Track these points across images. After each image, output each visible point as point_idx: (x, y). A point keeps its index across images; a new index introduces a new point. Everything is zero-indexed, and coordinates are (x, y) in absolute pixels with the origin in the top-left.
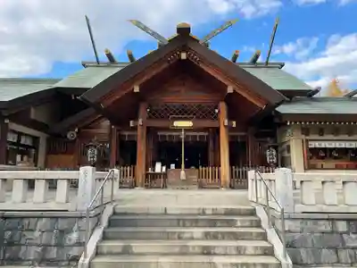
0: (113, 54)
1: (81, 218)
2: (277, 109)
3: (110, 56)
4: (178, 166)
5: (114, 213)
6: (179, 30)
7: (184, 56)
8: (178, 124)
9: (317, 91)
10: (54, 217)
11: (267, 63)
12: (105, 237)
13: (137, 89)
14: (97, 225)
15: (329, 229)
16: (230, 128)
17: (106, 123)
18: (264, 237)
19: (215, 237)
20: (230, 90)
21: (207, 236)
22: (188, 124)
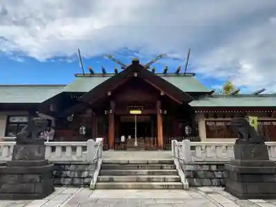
0: (93, 69)
1: (88, 164)
2: (189, 104)
3: (91, 71)
5: (103, 163)
6: (133, 62)
7: (136, 75)
8: (132, 112)
9: (213, 92)
11: (185, 74)
12: (100, 175)
13: (109, 94)
14: (96, 168)
15: (207, 169)
16: (163, 115)
17: (90, 111)
18: (177, 173)
19: (153, 173)
20: (162, 94)
21: (149, 173)
22: (139, 112)
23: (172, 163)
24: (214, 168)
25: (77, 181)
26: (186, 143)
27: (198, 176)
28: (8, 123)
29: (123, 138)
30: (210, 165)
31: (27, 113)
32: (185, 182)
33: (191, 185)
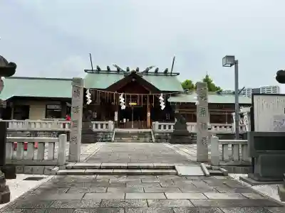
1: (109, 132)
4: (130, 120)
5: (116, 133)
7: (133, 80)
8: (131, 104)
10: (104, 132)
11: (171, 73)
12: (115, 137)
14: (113, 134)
15: (165, 135)
18: (151, 137)
19: (140, 137)
21: (138, 137)
22: (135, 104)
23: (150, 133)
24: (168, 134)
25: (104, 140)
26: (157, 123)
27: (160, 139)
28: (47, 109)
29: (125, 120)
30: (167, 133)
31: (59, 103)
32: (154, 140)
33: (157, 142)
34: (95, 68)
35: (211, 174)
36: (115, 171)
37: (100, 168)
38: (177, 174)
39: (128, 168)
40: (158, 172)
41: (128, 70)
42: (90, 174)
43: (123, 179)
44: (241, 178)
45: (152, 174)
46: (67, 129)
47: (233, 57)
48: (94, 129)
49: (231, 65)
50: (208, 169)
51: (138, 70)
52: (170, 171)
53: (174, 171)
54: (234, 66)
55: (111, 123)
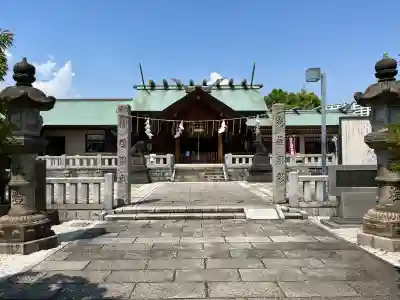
2: (246, 123)
4: (196, 152)
5: (176, 169)
7: (198, 98)
8: (196, 130)
10: (161, 169)
11: (251, 86)
12: (176, 175)
14: (173, 171)
15: (241, 171)
18: (223, 174)
19: (209, 174)
21: (206, 174)
22: (201, 130)
23: (221, 168)
24: (246, 170)
25: (162, 178)
30: (243, 168)
31: (103, 132)
32: (226, 178)
34: (147, 83)
35: (287, 218)
36: (172, 215)
37: (155, 212)
38: (245, 218)
39: (187, 211)
40: (223, 216)
41: (192, 84)
42: (142, 219)
43: (180, 224)
44: (322, 222)
45: (216, 218)
46: (113, 166)
47: (319, 69)
48: (149, 166)
49: (317, 80)
50: (283, 211)
51: (205, 84)
52: (238, 214)
53: (242, 214)
54: (320, 81)
55: (169, 156)
